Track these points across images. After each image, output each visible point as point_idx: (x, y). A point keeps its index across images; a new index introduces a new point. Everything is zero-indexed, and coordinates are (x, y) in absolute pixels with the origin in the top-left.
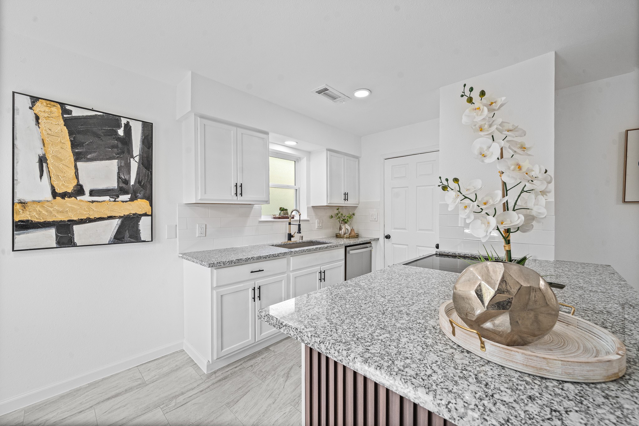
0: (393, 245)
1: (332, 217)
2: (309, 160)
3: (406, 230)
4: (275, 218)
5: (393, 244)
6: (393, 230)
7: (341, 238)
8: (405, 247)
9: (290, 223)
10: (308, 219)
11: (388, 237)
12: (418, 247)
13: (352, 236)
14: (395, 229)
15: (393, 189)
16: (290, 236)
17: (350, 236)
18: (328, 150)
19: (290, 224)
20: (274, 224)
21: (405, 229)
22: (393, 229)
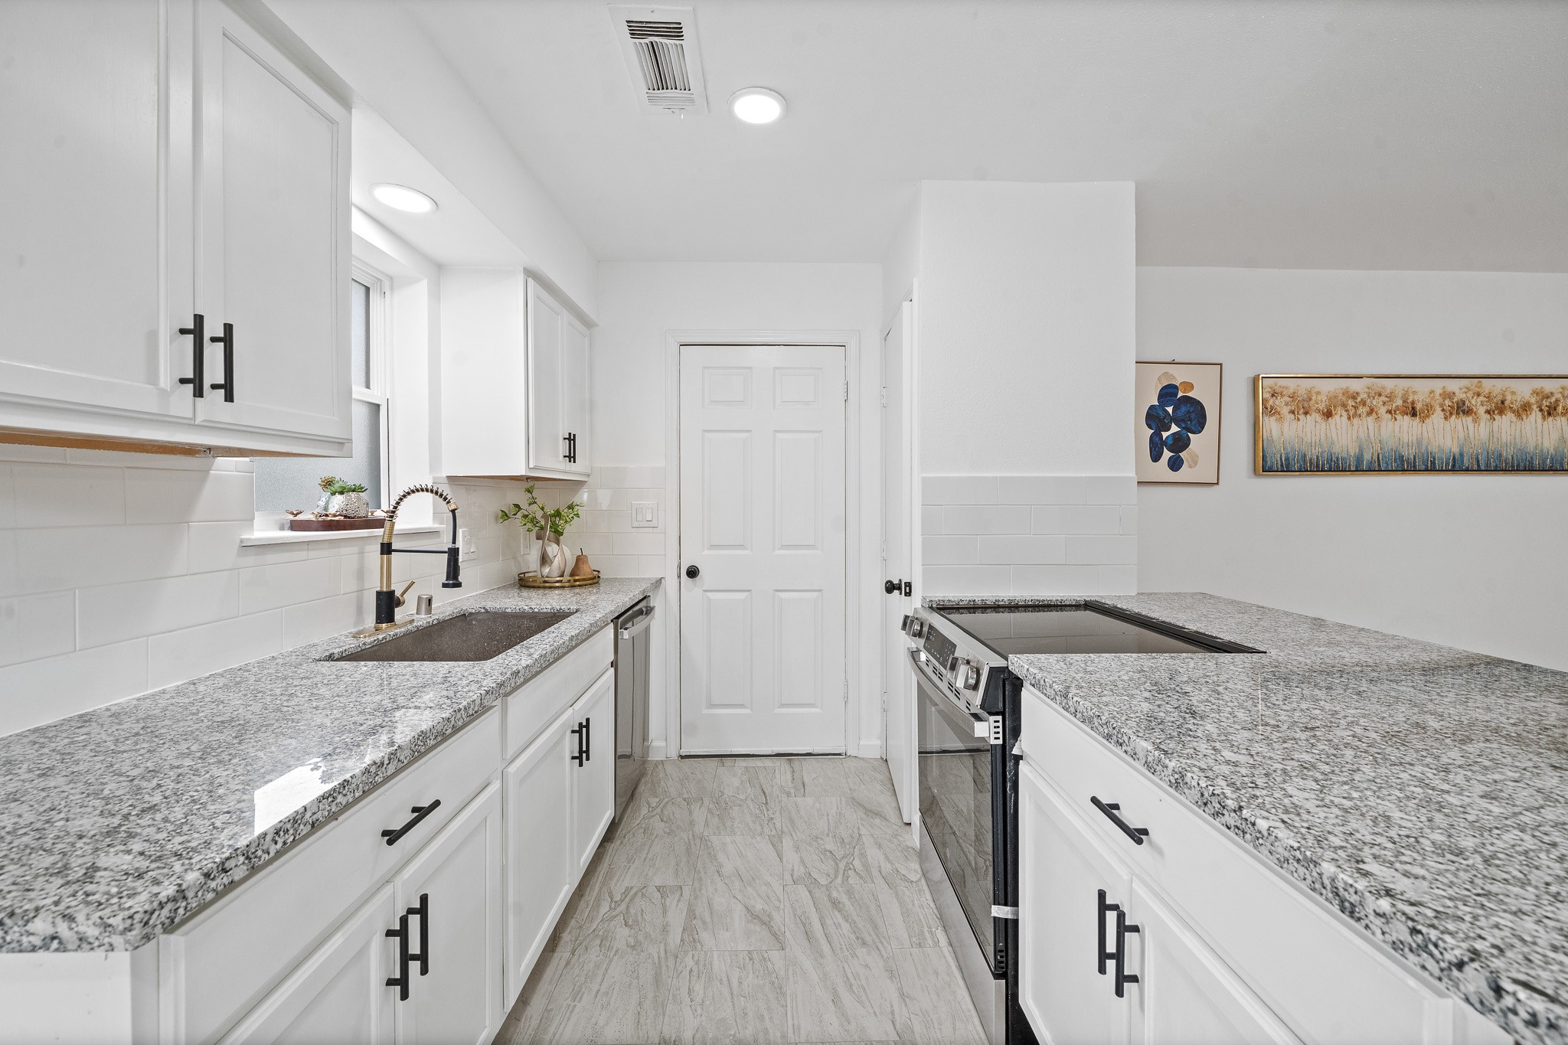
0: (707, 593)
1: (505, 516)
2: (435, 295)
3: (746, 549)
4: (295, 526)
5: (705, 591)
6: (706, 552)
7: (550, 588)
8: (742, 596)
9: (389, 545)
10: (436, 526)
11: (693, 573)
12: (779, 593)
13: (584, 580)
14: (713, 547)
15: (706, 434)
16: (387, 604)
17: (575, 581)
18: (529, 273)
19: (387, 549)
20: (312, 554)
21: (741, 547)
22: (708, 549)
